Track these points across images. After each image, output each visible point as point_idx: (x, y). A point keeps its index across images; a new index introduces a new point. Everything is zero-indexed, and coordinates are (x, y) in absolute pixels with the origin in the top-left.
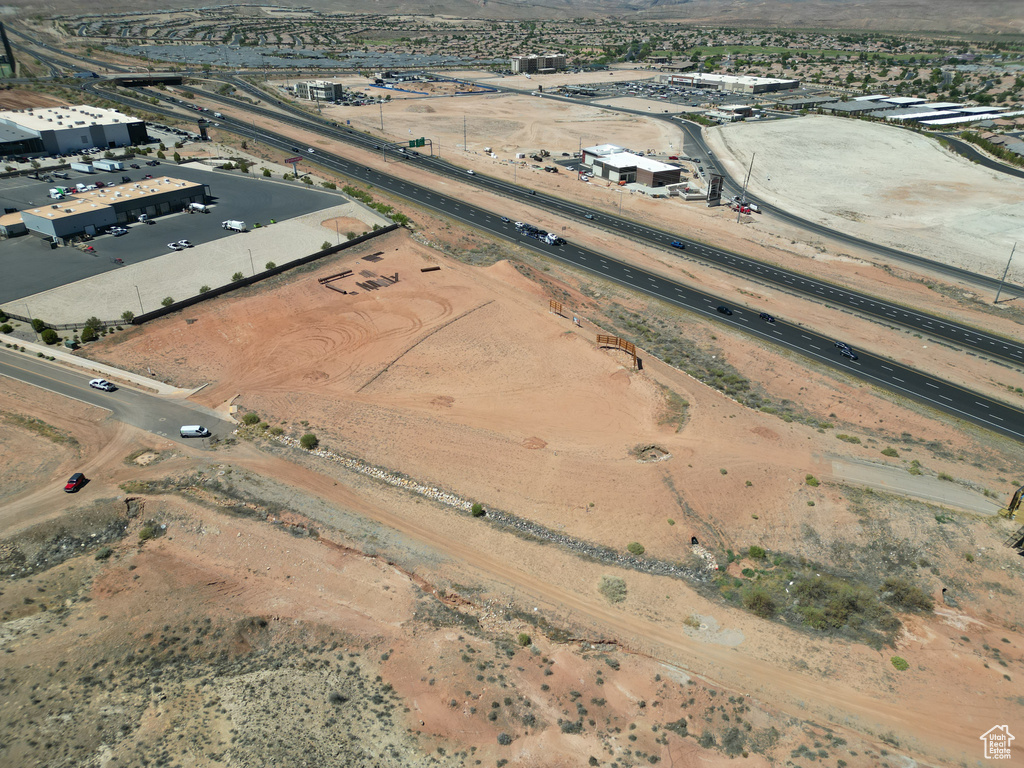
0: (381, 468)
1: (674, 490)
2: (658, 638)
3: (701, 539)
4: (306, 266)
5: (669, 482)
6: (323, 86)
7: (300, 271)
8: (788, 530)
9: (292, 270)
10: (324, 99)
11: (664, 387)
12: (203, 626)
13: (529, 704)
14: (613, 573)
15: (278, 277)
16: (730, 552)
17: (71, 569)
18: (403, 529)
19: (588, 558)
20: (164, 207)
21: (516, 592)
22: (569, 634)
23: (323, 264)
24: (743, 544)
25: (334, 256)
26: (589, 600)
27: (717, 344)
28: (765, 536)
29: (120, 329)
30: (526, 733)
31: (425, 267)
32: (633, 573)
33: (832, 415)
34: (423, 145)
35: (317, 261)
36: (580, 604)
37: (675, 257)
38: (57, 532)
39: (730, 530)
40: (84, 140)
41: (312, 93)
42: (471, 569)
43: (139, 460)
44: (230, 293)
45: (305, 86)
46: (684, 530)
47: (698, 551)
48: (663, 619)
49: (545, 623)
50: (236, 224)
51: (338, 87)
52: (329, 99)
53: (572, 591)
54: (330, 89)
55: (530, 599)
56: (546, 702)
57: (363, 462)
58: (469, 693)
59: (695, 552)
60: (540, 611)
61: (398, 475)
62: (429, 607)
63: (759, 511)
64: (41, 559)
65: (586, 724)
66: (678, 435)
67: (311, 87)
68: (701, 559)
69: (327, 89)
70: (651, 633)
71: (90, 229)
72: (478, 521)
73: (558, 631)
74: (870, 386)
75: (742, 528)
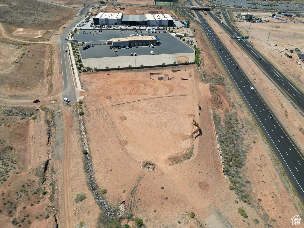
0: (85, 128)
1: (138, 182)
2: (67, 220)
3: (127, 204)
4: (153, 68)
5: (140, 179)
6: (245, 15)
7: (150, 69)
8: (160, 224)
9: (148, 68)
10: (244, 19)
11: (193, 148)
12: (3, 142)
13: (15, 208)
14: (88, 193)
15: (142, 69)
16: (132, 215)
17: (14, 118)
18: (66, 146)
19: (88, 184)
20: (144, 44)
21: (60, 179)
22: (54, 200)
23: (158, 69)
24: (139, 216)
25: (165, 67)
26: (71, 195)
27: (252, 145)
28: (150, 220)
29: (93, 71)
30: (5, 214)
31: (183, 78)
32: (92, 197)
33: (260, 200)
34: (248, 39)
35: (157, 68)
36: (67, 195)
37: (291, 105)
38: (22, 110)
39: (141, 208)
40: (157, 23)
41: (242, 17)
42: (61, 166)
43: (52, 102)
44: (126, 70)
45: (241, 14)
46: (124, 197)
47: (122, 207)
48: (77, 217)
49: (54, 192)
50: (152, 52)
51: (251, 16)
52: (245, 19)
53: (71, 190)
54: (248, 16)
55: (60, 184)
56: (19, 211)
57: (84, 125)
58: (9, 194)
59: (120, 207)
60: (57, 188)
61: (86, 132)
62: (41, 168)
63: (159, 210)
64: (14, 114)
65: (18, 225)
66: (168, 166)
67: (242, 15)
68: (119, 209)
69: (246, 16)
70: (69, 218)
71: (122, 46)
72: (83, 155)
73: (53, 197)
74: (298, 200)
75: (146, 211)
